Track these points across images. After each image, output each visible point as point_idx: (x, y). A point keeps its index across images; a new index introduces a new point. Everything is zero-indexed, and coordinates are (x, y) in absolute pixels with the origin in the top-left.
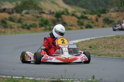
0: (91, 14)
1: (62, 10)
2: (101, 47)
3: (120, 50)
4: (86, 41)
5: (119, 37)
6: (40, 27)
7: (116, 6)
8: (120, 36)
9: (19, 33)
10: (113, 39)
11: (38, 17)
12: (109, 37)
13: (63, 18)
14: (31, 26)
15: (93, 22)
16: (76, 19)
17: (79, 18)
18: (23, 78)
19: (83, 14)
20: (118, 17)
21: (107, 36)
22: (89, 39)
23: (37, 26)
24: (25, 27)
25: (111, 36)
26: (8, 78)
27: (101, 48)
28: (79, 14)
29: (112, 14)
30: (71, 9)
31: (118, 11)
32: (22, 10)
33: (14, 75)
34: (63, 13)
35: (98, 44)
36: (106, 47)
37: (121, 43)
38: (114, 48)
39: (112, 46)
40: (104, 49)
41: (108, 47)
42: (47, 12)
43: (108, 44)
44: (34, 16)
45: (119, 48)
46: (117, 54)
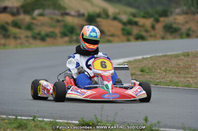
0: (144, 17)
1: (98, 10)
2: (159, 71)
3: (190, 76)
4: (136, 61)
5: (188, 55)
6: (62, 37)
7: (185, 5)
8: (190, 53)
9: (27, 47)
10: (178, 59)
11: (58, 21)
12: (172, 55)
13: (100, 24)
14: (47, 35)
15: (146, 31)
16: (120, 26)
17: (124, 24)
19: (131, 18)
20: (187, 22)
21: (168, 54)
22: (140, 57)
23: (56, 35)
24: (38, 37)
25: (175, 53)
27: (159, 73)
28: (124, 18)
29: (178, 18)
31: (187, 13)
32: (33, 10)
33: (20, 114)
34: (99, 15)
35: (155, 65)
36: (167, 71)
37: (192, 65)
38: (181, 72)
39: (177, 69)
40: (165, 73)
41: (170, 71)
42: (73, 13)
43: (170, 65)
44: (52, 19)
45: (188, 72)
46: (185, 83)
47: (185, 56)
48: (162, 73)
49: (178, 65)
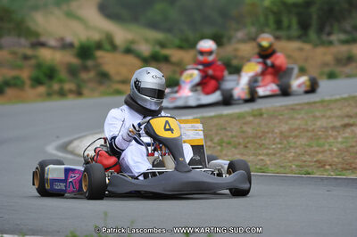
0: (180, 47)
1: (96, 37)
3: (265, 151)
5: (261, 115)
6: (33, 87)
7: (253, 24)
8: (264, 111)
10: (243, 121)
11: (26, 58)
12: (231, 115)
13: (100, 61)
14: (7, 84)
16: (138, 64)
17: (145, 60)
19: (157, 49)
23: (23, 83)
25: (237, 111)
27: (210, 147)
28: (145, 49)
29: (241, 49)
30: (121, 34)
34: (99, 46)
36: (224, 145)
37: (268, 133)
38: (248, 145)
39: (241, 141)
40: (219, 148)
41: (229, 143)
42: (52, 42)
43: (229, 134)
44: (14, 53)
45: (261, 146)
46: (257, 164)
47: (254, 116)
48: (214, 147)
49: (243, 132)
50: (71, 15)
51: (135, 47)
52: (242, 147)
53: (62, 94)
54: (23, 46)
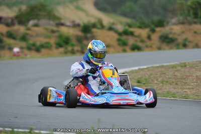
0: (140, 27)
1: (93, 21)
2: (156, 82)
3: (187, 87)
4: (132, 72)
5: (185, 66)
6: (57, 48)
7: (181, 15)
8: (187, 64)
9: (22, 58)
10: (175, 69)
11: (53, 32)
12: (169, 66)
13: (95, 34)
14: (42, 46)
15: (142, 41)
16: (116, 36)
17: (120, 34)
18: (30, 132)
19: (127, 28)
20: (183, 32)
21: (165, 64)
22: (137, 68)
23: (51, 46)
24: (33, 48)
25: (172, 64)
26: (6, 132)
27: (156, 84)
28: (120, 28)
29: (174, 28)
30: (107, 19)
31: (183, 23)
32: (28, 21)
33: (16, 126)
34: (94, 26)
35: (152, 76)
36: (164, 82)
37: (189, 76)
38: (178, 83)
39: (174, 80)
40: (162, 84)
41: (167, 82)
42: (68, 23)
43: (167, 76)
44: (47, 29)
45: (185, 83)
46: (183, 94)
47: (181, 66)
48: (159, 84)
49: (175, 75)
50: (78, 8)
51: (114, 27)
52: (174, 84)
53: (73, 52)
54: (51, 25)
